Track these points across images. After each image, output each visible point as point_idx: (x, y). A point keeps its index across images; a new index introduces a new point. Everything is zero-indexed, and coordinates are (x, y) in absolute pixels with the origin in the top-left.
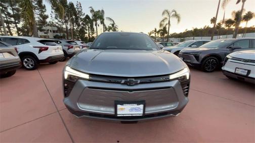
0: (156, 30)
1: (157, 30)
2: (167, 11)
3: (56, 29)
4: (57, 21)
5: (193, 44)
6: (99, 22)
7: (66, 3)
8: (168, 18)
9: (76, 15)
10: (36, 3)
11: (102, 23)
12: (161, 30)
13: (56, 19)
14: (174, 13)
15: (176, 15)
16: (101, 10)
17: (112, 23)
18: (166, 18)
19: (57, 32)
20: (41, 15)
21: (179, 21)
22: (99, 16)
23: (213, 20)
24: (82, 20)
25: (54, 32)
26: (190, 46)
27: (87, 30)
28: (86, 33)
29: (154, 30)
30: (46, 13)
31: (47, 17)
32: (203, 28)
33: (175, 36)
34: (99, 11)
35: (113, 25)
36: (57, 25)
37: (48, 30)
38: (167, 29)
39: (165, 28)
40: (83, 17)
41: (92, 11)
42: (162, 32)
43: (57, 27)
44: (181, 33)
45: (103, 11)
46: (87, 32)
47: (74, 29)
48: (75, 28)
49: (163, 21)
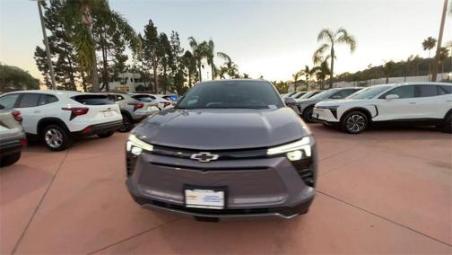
0: (307, 68)
1: (310, 69)
2: (327, 32)
3: (139, 76)
4: (140, 64)
5: (389, 93)
6: (204, 61)
7: (156, 35)
8: (330, 44)
9: (169, 53)
10: (111, 38)
11: (210, 61)
12: (317, 68)
13: (140, 60)
14: (342, 34)
15: (347, 39)
16: (208, 41)
17: (228, 61)
18: (326, 45)
19: (141, 80)
20: (117, 56)
21: (352, 48)
22: (205, 51)
23: (429, 44)
24: (179, 59)
25: (136, 80)
26: (383, 97)
27: (186, 75)
28: (186, 80)
29: (305, 69)
30: (124, 53)
31: (126, 58)
32: (405, 60)
33: (347, 78)
34: (205, 43)
35: (229, 64)
36: (141, 69)
37: (127, 79)
38: (329, 67)
39: (324, 64)
40: (180, 55)
41: (193, 43)
42: (319, 71)
43: (141, 73)
44: (359, 72)
45: (211, 43)
46: (188, 78)
47: (165, 75)
48: (168, 73)
49: (320, 50)
